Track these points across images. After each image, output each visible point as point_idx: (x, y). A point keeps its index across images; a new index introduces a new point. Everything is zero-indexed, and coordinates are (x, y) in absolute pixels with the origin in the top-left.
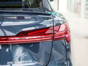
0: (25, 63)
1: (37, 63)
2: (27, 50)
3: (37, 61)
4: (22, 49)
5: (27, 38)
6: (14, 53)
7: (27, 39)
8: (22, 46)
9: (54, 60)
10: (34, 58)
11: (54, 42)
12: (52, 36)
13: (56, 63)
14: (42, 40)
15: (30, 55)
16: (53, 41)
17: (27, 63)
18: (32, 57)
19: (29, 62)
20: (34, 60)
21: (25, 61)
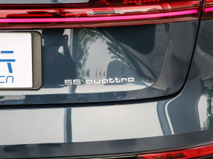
0: (115, 84)
1: (149, 84)
2: (122, 47)
3: (150, 80)
4: (108, 43)
5: (122, 11)
6: (82, 61)
7: (122, 13)
8: (106, 36)
9: (198, 78)
10: (142, 72)
11: (203, 23)
12: (197, 5)
13: (206, 85)
14: (164, 18)
15: (129, 61)
16: (200, 20)
17: (120, 84)
18: (136, 67)
19: (125, 83)
20: (140, 76)
21: (116, 79)
